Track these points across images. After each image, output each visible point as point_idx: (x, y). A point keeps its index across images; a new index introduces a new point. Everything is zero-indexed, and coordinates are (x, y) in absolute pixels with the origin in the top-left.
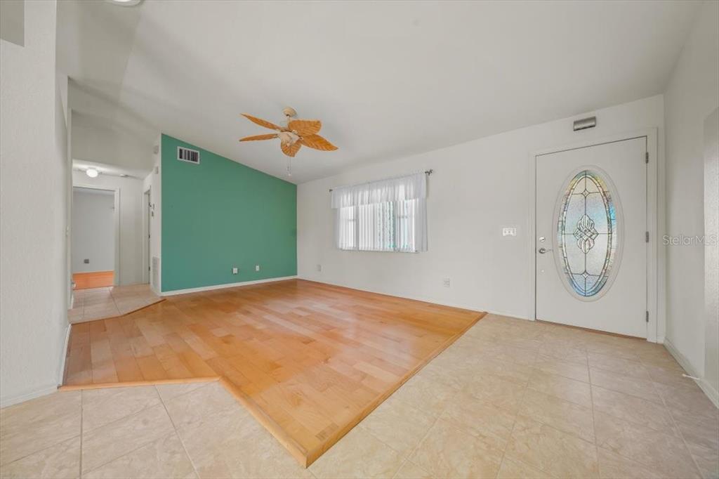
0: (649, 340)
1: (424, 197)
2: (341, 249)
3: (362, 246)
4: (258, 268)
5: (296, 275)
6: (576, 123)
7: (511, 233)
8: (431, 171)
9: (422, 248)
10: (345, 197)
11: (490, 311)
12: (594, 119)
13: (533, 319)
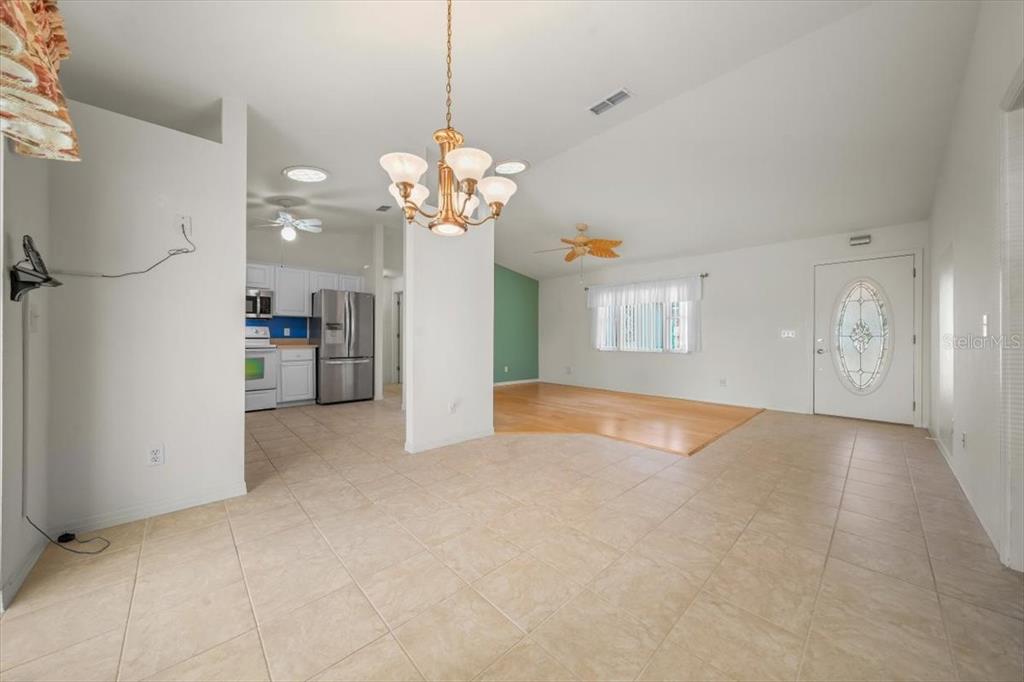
0: (916, 425)
1: (699, 297)
2: (599, 350)
3: (624, 347)
4: (506, 369)
5: (537, 377)
6: (852, 239)
7: (790, 335)
8: (707, 275)
9: (696, 349)
10: (605, 297)
11: (768, 408)
12: (869, 237)
13: (811, 413)
